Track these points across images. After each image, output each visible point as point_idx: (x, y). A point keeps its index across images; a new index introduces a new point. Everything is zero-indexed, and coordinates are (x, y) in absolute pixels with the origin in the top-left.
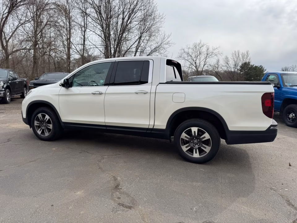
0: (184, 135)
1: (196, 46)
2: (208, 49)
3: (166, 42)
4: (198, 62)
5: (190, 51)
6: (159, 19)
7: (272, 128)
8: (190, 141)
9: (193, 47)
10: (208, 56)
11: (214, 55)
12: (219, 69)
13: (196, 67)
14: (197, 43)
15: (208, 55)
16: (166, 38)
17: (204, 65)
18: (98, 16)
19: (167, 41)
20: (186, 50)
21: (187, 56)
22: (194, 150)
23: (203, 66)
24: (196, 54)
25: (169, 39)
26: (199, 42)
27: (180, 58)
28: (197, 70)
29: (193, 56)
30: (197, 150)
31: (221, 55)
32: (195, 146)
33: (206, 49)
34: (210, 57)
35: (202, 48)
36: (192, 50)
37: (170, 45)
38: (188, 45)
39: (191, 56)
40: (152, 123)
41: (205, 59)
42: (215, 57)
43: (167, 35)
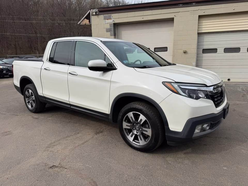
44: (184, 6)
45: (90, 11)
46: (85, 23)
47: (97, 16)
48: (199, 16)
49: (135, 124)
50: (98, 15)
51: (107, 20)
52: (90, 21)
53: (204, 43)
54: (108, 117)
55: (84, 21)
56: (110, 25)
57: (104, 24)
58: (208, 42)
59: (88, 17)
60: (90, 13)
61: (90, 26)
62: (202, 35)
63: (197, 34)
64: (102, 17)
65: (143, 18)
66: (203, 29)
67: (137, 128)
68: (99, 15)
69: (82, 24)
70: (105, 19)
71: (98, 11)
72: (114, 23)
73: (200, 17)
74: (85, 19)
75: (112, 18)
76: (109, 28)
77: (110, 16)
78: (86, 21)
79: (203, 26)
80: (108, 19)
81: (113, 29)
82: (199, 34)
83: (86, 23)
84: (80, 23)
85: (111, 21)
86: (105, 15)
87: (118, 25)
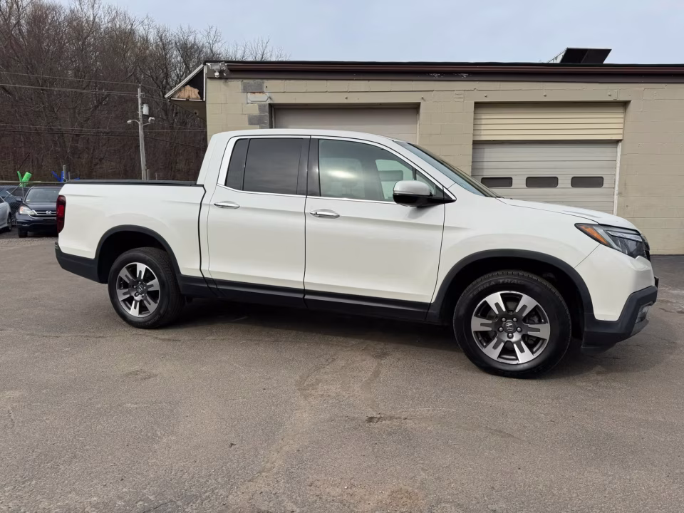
44: (442, 78)
45: (202, 66)
46: (186, 96)
47: (223, 81)
48: (476, 103)
49: (504, 319)
50: (226, 79)
51: (253, 95)
52: (201, 94)
53: (485, 164)
54: (426, 311)
55: (183, 91)
56: (261, 108)
57: (242, 104)
58: (495, 163)
59: (197, 82)
60: (201, 72)
61: (202, 106)
62: (481, 147)
63: (471, 143)
64: (236, 85)
65: (346, 98)
66: (483, 132)
67: (510, 326)
68: (230, 80)
69: (178, 97)
70: (246, 90)
71: (229, 69)
72: (272, 102)
73: (479, 105)
74: (188, 87)
75: (265, 90)
76: (256, 116)
77: (261, 86)
78: (192, 93)
79: (483, 127)
80: (254, 93)
81: (268, 118)
82: (477, 143)
83: (189, 97)
84: (172, 96)
85: (263, 98)
86: (245, 81)
87: (279, 109)
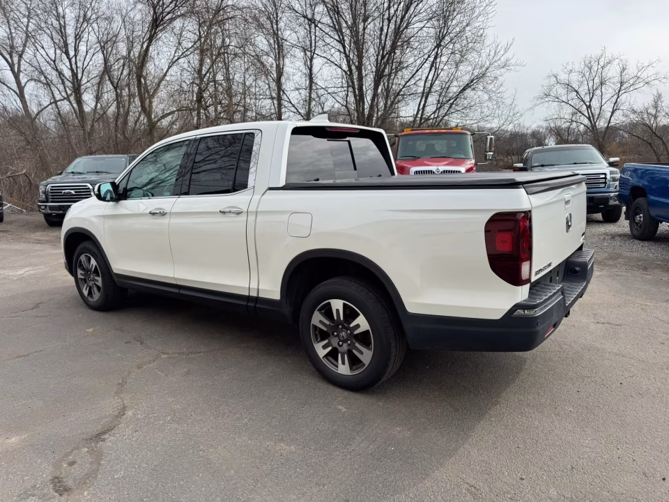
0: (317, 319)
1: (590, 62)
2: (624, 69)
3: (499, 62)
4: (595, 104)
5: (575, 79)
6: (482, 8)
7: (520, 312)
8: (330, 332)
9: (583, 67)
10: (623, 88)
11: (642, 84)
12: (659, 119)
13: (589, 118)
14: (593, 56)
15: (625, 86)
16: (502, 52)
17: (613, 113)
18: (333, 21)
19: (503, 59)
20: (563, 77)
21: (564, 91)
22: (339, 355)
23: (610, 114)
24: (591, 84)
25: (509, 55)
26: (599, 53)
27: (547, 99)
28: (594, 126)
29: (583, 91)
30: (346, 356)
31: (664, 81)
32: (342, 345)
33: (619, 70)
34: (632, 88)
35: (606, 69)
36: (580, 76)
37: (511, 67)
38: (567, 64)
39: (576, 91)
40: (254, 285)
41: (616, 96)
42: (646, 88)
43: (503, 44)
